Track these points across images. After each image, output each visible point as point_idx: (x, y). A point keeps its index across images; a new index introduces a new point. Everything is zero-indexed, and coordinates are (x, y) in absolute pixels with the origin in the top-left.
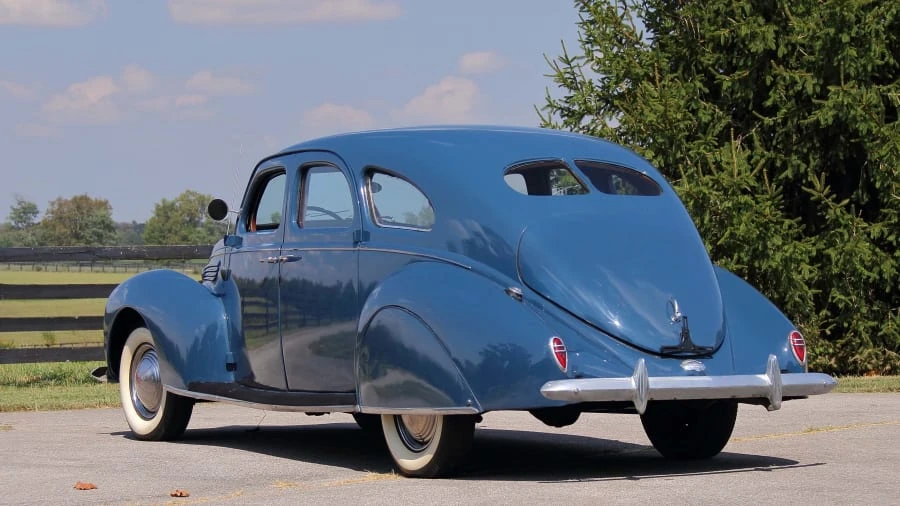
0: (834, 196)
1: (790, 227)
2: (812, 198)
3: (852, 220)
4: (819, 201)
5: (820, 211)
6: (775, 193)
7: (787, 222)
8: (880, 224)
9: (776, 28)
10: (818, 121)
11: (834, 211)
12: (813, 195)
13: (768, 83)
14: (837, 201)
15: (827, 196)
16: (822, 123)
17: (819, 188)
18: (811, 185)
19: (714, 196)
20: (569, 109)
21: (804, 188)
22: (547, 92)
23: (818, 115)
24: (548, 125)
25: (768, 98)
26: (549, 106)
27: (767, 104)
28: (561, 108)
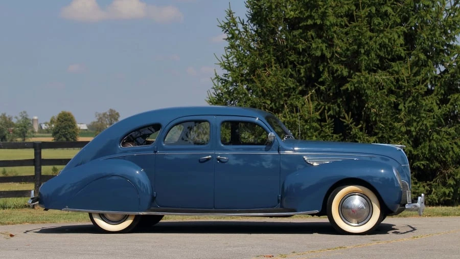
0: (354, 123)
1: (337, 137)
2: (345, 124)
3: (363, 135)
4: (348, 125)
5: (348, 130)
6: (330, 122)
7: (335, 136)
8: (375, 137)
9: (327, 45)
10: (347, 89)
11: (355, 130)
12: (345, 122)
13: (321, 70)
14: (357, 125)
15: (351, 123)
16: (350, 89)
17: (348, 120)
18: (344, 118)
19: (299, 122)
20: (226, 80)
21: (341, 119)
22: (215, 72)
23: (348, 86)
24: (217, 87)
25: (321, 77)
26: (216, 78)
27: (321, 80)
28: (221, 79)
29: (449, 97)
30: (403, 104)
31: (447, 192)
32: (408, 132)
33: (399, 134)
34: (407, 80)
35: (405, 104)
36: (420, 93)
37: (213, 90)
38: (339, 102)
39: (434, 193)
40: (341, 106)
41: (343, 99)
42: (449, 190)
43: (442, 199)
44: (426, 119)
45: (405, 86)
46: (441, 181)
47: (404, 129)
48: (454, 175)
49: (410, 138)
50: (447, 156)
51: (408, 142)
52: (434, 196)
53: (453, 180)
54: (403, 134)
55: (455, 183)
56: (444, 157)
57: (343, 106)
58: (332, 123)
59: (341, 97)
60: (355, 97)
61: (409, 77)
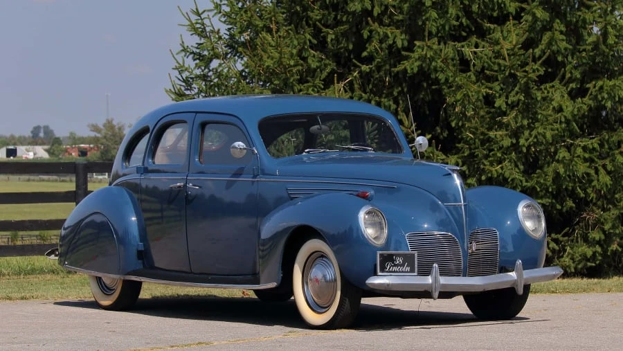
0: (419, 132)
3: (433, 153)
8: (456, 156)
10: (405, 70)
13: (365, 36)
15: (413, 133)
16: (409, 71)
17: (407, 125)
20: (200, 54)
22: (182, 39)
23: (406, 65)
24: (182, 67)
25: (365, 49)
26: (183, 50)
27: (365, 54)
28: (193, 53)
29: (588, 86)
30: (503, 98)
31: (589, 252)
32: (515, 147)
33: (498, 150)
34: (508, 55)
35: (507, 97)
36: (529, 79)
37: (176, 73)
38: (395, 94)
39: (567, 256)
40: (401, 102)
41: (403, 89)
42: (594, 250)
43: (580, 266)
44: (542, 124)
45: (505, 66)
46: (581, 235)
47: (507, 142)
48: (603, 224)
49: (519, 159)
50: (589, 190)
51: (517, 166)
52: (567, 260)
53: (601, 233)
54: (506, 151)
55: (603, 237)
56: (584, 190)
57: (403, 101)
58: (375, 130)
59: (401, 85)
60: (425, 85)
61: (512, 49)
